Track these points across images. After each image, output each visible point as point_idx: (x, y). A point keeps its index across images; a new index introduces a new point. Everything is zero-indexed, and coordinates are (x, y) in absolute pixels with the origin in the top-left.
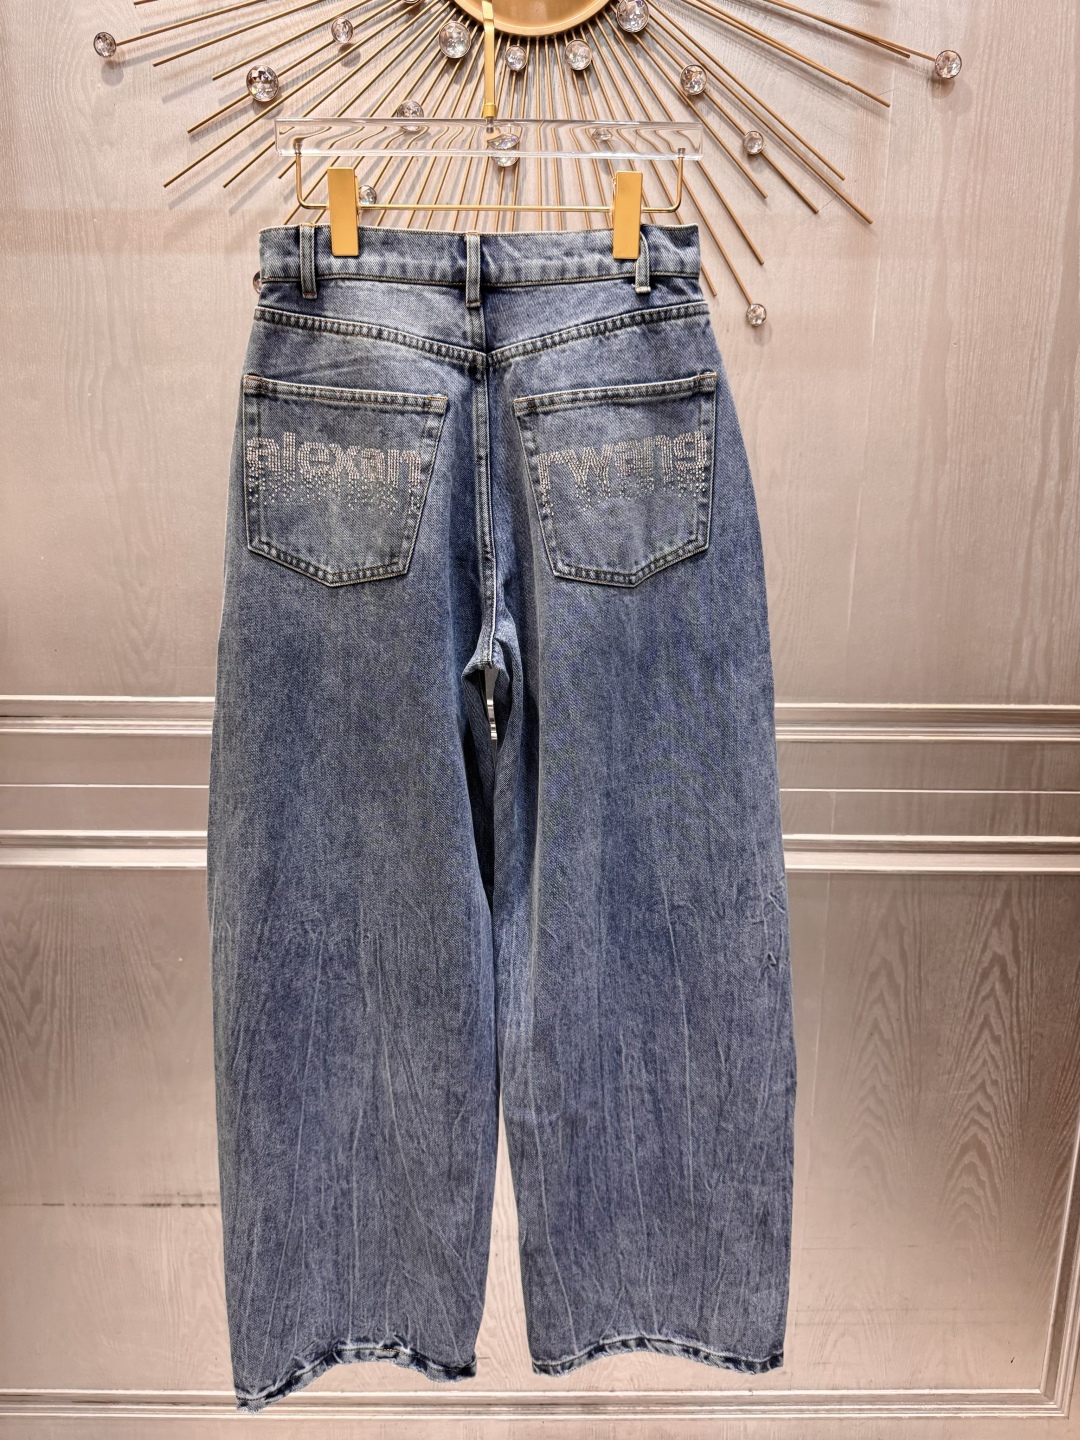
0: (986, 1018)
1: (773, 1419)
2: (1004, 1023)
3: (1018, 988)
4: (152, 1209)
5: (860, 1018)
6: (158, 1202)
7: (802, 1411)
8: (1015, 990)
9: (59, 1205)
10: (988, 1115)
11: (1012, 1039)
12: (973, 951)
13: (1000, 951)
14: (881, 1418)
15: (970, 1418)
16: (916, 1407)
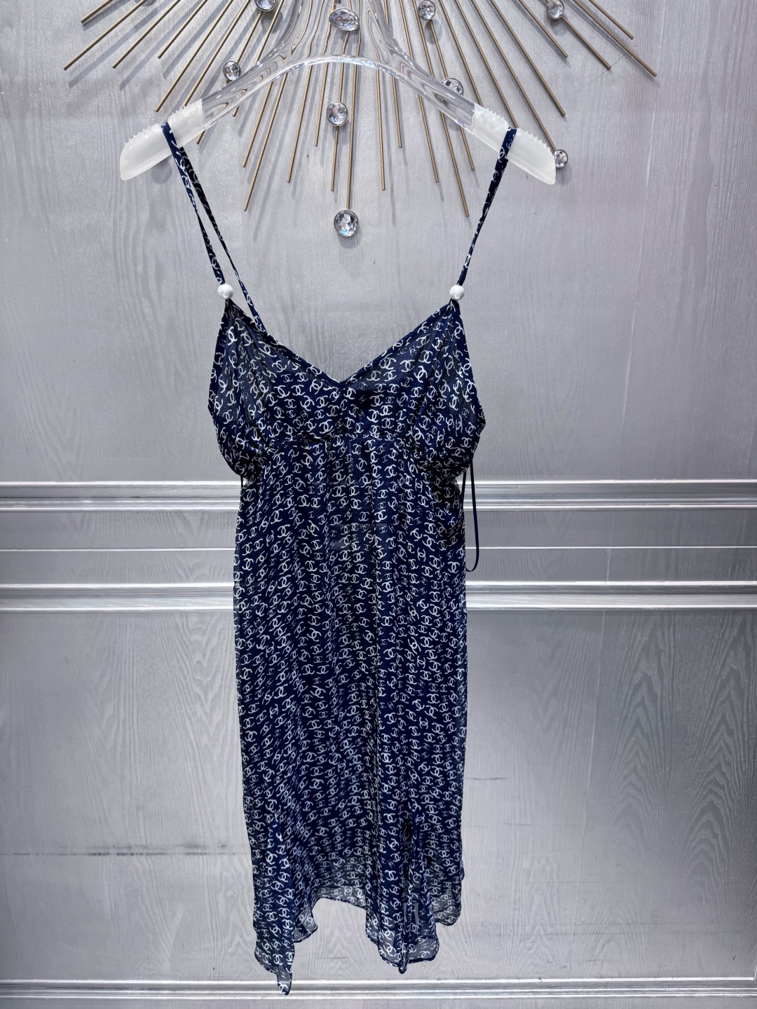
0: (724, 716)
1: (556, 998)
2: (736, 721)
3: (748, 694)
4: (95, 857)
5: (626, 718)
6: (99, 852)
7: (577, 993)
8: (746, 696)
9: (26, 854)
10: (722, 787)
11: (743, 731)
12: (714, 667)
13: (735, 668)
14: (636, 997)
15: (701, 997)
16: (662, 989)
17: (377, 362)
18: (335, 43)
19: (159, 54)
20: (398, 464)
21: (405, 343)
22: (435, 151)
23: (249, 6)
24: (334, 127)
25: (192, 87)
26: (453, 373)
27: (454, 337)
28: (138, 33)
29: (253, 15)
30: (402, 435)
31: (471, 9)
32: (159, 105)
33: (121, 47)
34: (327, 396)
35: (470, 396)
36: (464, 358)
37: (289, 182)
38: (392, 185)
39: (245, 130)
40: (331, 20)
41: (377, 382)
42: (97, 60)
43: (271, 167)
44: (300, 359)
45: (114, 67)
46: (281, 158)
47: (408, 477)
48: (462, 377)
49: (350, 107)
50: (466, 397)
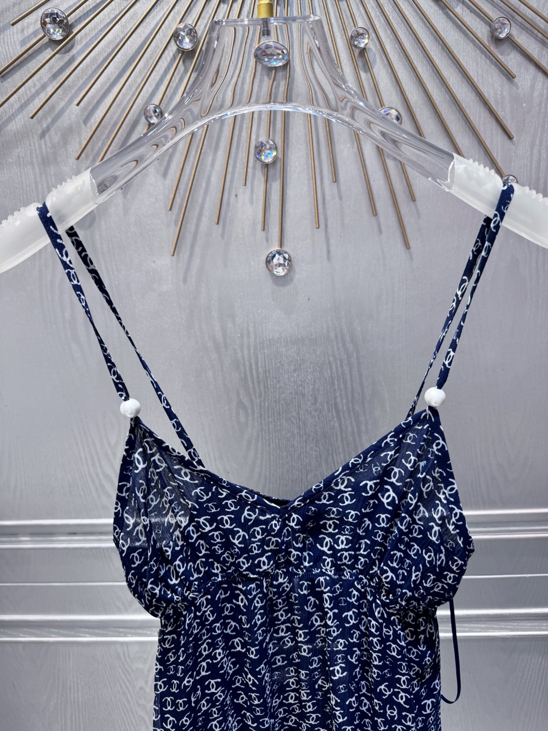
17: (329, 482)
18: (261, 81)
19: (78, 102)
20: (359, 607)
21: (365, 458)
22: (372, 183)
23: (169, 48)
24: (262, 165)
25: (113, 132)
26: (432, 496)
27: (433, 452)
28: (56, 81)
29: (174, 55)
30: (365, 572)
31: (408, 34)
32: (79, 152)
33: (40, 97)
34: (264, 527)
35: (457, 527)
36: (447, 479)
37: (218, 223)
38: (326, 220)
39: (170, 172)
40: (256, 56)
41: (330, 505)
42: (15, 112)
43: (197, 209)
44: (229, 483)
45: (32, 118)
46: (208, 199)
47: (373, 622)
48: (445, 502)
49: (279, 142)
50: (451, 527)
